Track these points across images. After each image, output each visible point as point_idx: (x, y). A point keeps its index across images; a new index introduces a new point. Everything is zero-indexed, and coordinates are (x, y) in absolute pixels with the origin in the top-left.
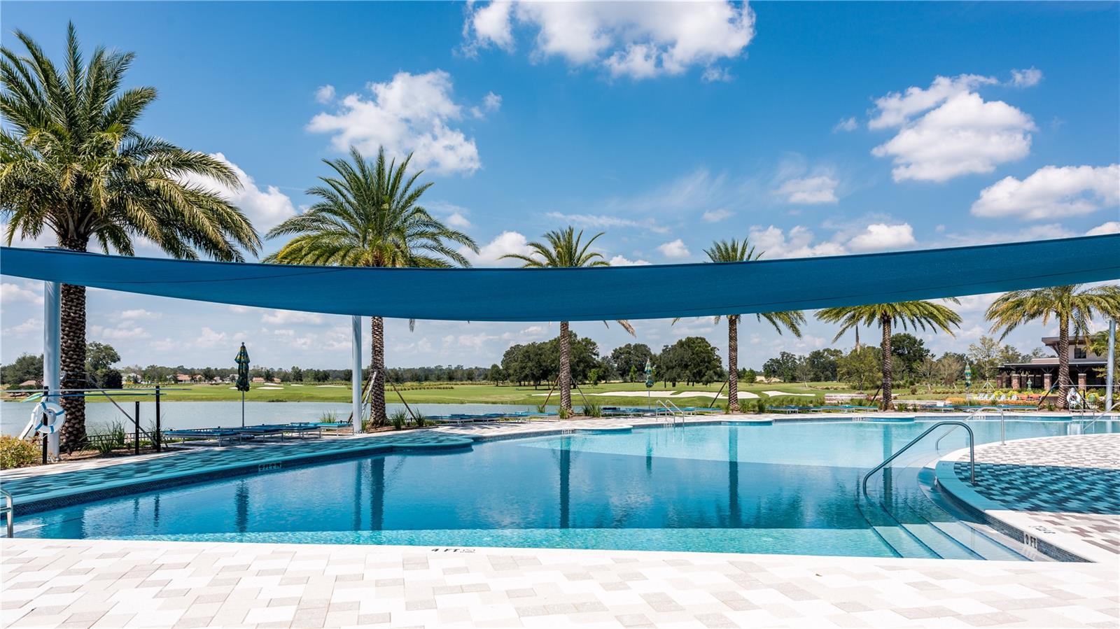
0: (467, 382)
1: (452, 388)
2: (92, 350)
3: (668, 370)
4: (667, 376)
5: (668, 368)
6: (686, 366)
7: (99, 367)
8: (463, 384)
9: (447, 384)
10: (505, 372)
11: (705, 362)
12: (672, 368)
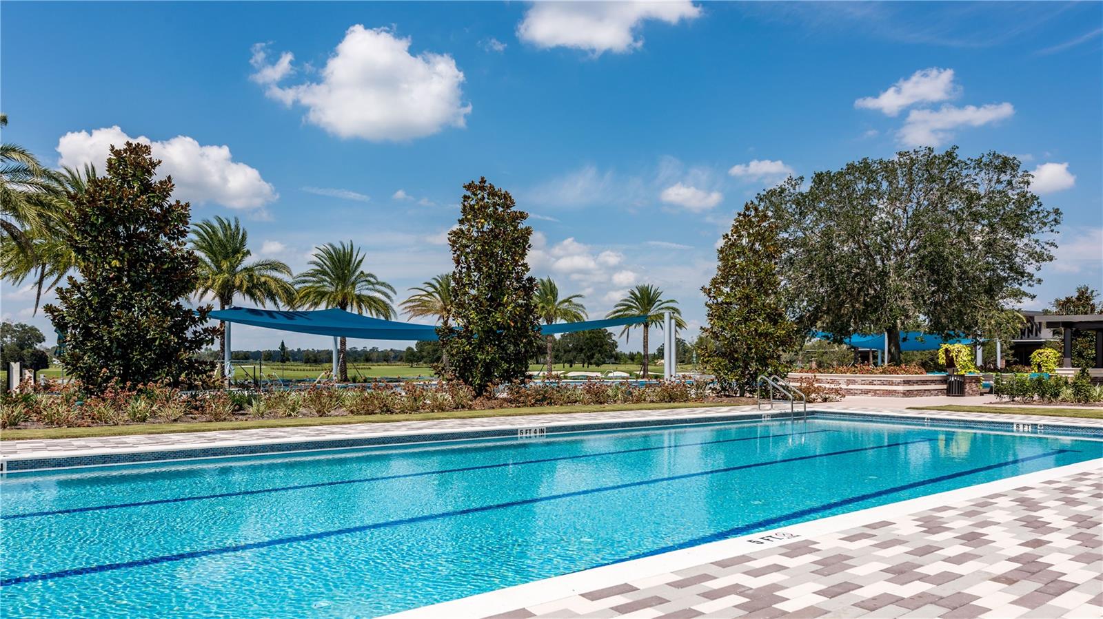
0: (383, 363)
2: (18, 331)
4: (564, 359)
5: (565, 352)
6: (582, 350)
7: (25, 347)
8: (379, 365)
9: (364, 365)
10: (419, 354)
11: (598, 346)
12: (570, 351)
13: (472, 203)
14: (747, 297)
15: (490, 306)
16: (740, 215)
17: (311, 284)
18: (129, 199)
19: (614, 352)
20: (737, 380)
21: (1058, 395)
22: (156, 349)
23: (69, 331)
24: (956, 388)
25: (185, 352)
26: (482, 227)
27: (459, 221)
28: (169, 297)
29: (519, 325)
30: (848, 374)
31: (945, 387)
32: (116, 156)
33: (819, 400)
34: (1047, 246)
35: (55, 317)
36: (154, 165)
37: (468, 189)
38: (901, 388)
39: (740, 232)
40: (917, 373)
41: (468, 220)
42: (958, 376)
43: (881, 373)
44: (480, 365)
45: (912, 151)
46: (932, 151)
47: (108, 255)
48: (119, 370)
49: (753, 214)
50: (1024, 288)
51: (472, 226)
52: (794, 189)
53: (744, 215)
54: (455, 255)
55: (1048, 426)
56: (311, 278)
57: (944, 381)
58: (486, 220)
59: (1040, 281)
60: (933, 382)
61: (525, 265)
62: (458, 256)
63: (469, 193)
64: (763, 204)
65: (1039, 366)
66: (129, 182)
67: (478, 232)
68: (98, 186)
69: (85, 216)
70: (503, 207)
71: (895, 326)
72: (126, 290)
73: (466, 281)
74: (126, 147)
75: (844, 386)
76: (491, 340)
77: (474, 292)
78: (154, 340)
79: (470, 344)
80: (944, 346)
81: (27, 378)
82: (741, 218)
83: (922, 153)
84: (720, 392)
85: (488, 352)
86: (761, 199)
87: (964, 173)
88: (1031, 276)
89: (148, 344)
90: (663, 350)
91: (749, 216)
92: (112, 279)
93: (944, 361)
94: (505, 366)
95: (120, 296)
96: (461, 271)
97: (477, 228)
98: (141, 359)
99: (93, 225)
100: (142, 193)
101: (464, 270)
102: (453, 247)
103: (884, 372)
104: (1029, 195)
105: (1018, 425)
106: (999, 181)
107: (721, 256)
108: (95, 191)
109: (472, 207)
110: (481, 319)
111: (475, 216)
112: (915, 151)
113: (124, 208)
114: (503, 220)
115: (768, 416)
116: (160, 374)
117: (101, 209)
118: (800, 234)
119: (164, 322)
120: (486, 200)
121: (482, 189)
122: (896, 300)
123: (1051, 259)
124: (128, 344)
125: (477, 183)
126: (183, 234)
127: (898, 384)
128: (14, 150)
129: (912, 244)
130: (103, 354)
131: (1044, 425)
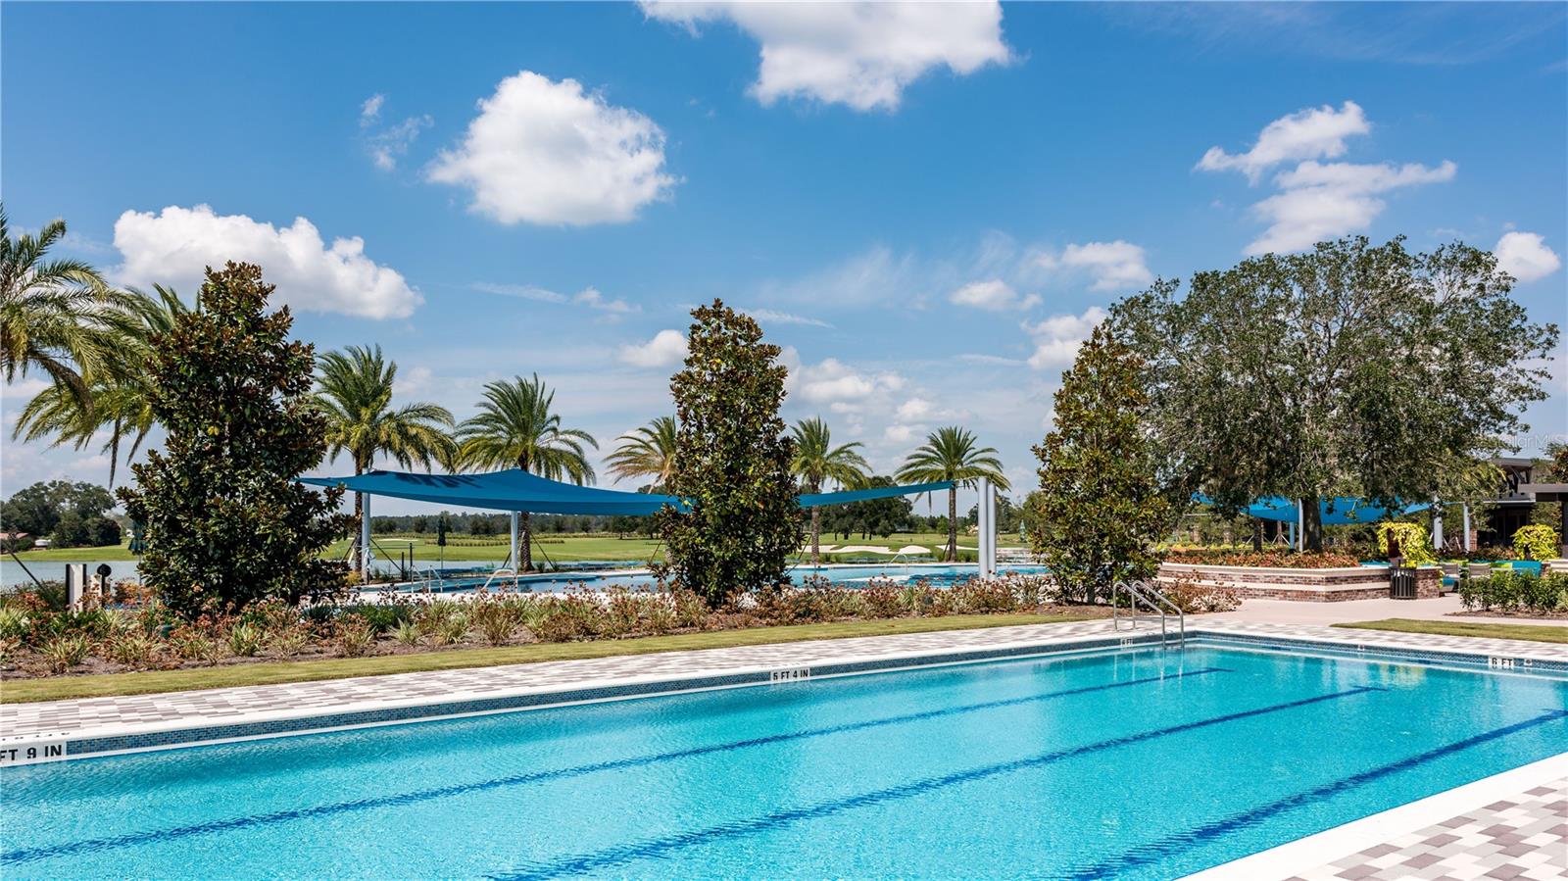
0: (582, 534)
1: (562, 542)
2: (80, 493)
3: (838, 519)
4: (836, 526)
5: (838, 517)
6: (861, 514)
7: (90, 515)
8: (575, 537)
9: (555, 537)
10: (631, 520)
11: (884, 509)
12: (844, 516)
13: (703, 335)
14: (1097, 462)
15: (729, 479)
16: (1086, 344)
17: (480, 435)
18: (232, 341)
19: (908, 517)
20: (1084, 581)
21: (1555, 605)
22: (268, 549)
23: (150, 523)
24: (1404, 587)
25: (308, 552)
26: (719, 370)
27: (686, 361)
28: (286, 475)
29: (771, 507)
30: (1245, 567)
31: (1387, 585)
32: (214, 281)
33: (1203, 609)
34: (1535, 377)
35: (130, 504)
36: (265, 292)
37: (698, 317)
38: (1322, 589)
39: (1086, 370)
40: (1345, 566)
41: (699, 361)
42: (1406, 569)
43: (1293, 566)
44: (716, 565)
45: (1336, 243)
46: (1367, 242)
47: (203, 420)
48: (218, 578)
49: (1105, 343)
50: (1504, 437)
51: (705, 368)
52: (1165, 297)
53: (1093, 345)
54: (681, 409)
55: (1540, 661)
56: (480, 427)
57: (1385, 576)
58: (723, 360)
59: (1526, 428)
60: (1369, 578)
61: (778, 421)
62: (685, 409)
63: (698, 322)
64: (1119, 319)
65: (1527, 550)
66: (231, 318)
67: (712, 375)
68: (188, 324)
69: (171, 366)
70: (746, 340)
71: (1314, 495)
72: (227, 467)
73: (696, 444)
74: (227, 268)
75: (1239, 584)
76: (732, 529)
77: (707, 461)
78: (266, 536)
79: (703, 535)
80: (1386, 526)
81: (92, 586)
82: (1088, 349)
83: (1351, 245)
84: (1061, 596)
85: (727, 547)
86: (1116, 312)
87: (1414, 273)
88: (1513, 419)
89: (257, 542)
90: (976, 512)
91: (1099, 345)
92: (208, 453)
93: (1386, 548)
94: (752, 566)
95: (218, 475)
96: (688, 431)
97: (712, 370)
98: (247, 564)
99: (182, 378)
100: (249, 332)
101: (694, 429)
102: (678, 397)
103: (1297, 564)
104: (1510, 305)
105: (1494, 659)
106: (1464, 286)
107: (1059, 403)
108: (185, 332)
109: (703, 342)
110: (717, 500)
111: (708, 353)
112: (1340, 242)
113: (225, 353)
114: (747, 359)
115: (1129, 640)
116: (273, 585)
117: (193, 356)
118: (1173, 361)
119: (278, 512)
120: (724, 330)
121: (718, 315)
122: (1315, 458)
123: (1543, 396)
124: (229, 543)
125: (710, 307)
126: (304, 385)
127: (1319, 583)
128: (74, 267)
129: (1336, 375)
130: (196, 556)
131: (1534, 661)
